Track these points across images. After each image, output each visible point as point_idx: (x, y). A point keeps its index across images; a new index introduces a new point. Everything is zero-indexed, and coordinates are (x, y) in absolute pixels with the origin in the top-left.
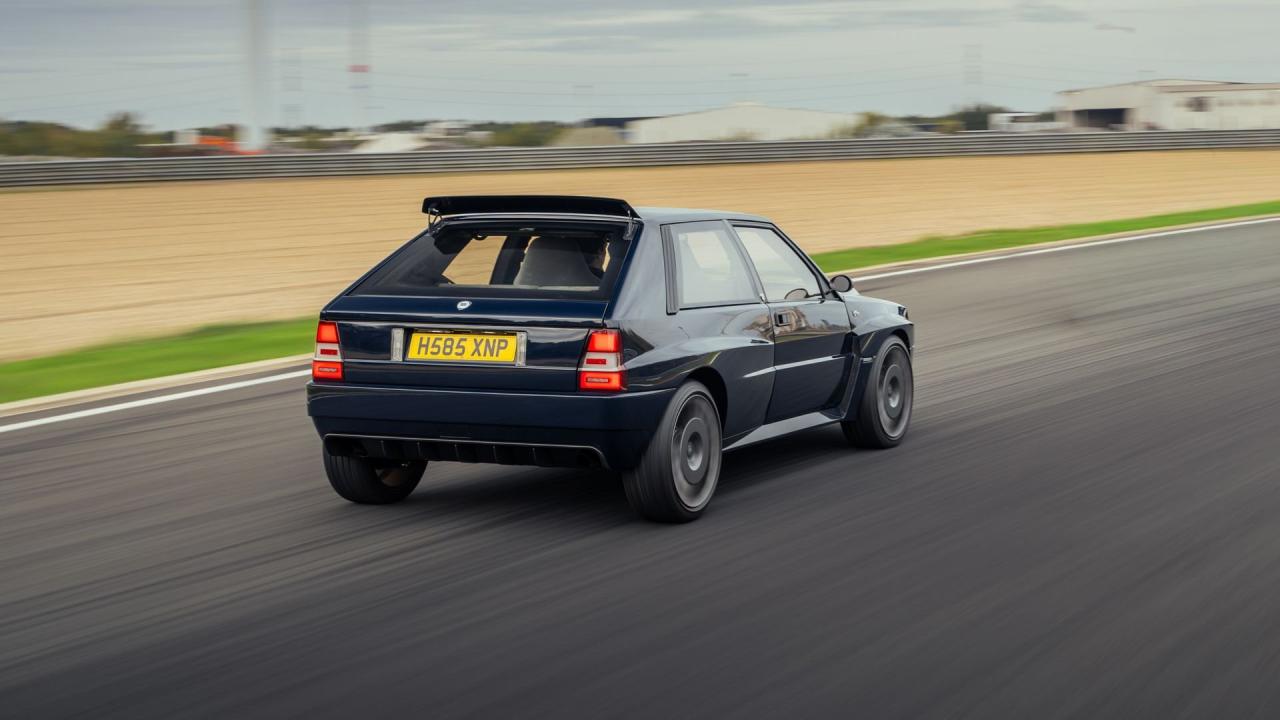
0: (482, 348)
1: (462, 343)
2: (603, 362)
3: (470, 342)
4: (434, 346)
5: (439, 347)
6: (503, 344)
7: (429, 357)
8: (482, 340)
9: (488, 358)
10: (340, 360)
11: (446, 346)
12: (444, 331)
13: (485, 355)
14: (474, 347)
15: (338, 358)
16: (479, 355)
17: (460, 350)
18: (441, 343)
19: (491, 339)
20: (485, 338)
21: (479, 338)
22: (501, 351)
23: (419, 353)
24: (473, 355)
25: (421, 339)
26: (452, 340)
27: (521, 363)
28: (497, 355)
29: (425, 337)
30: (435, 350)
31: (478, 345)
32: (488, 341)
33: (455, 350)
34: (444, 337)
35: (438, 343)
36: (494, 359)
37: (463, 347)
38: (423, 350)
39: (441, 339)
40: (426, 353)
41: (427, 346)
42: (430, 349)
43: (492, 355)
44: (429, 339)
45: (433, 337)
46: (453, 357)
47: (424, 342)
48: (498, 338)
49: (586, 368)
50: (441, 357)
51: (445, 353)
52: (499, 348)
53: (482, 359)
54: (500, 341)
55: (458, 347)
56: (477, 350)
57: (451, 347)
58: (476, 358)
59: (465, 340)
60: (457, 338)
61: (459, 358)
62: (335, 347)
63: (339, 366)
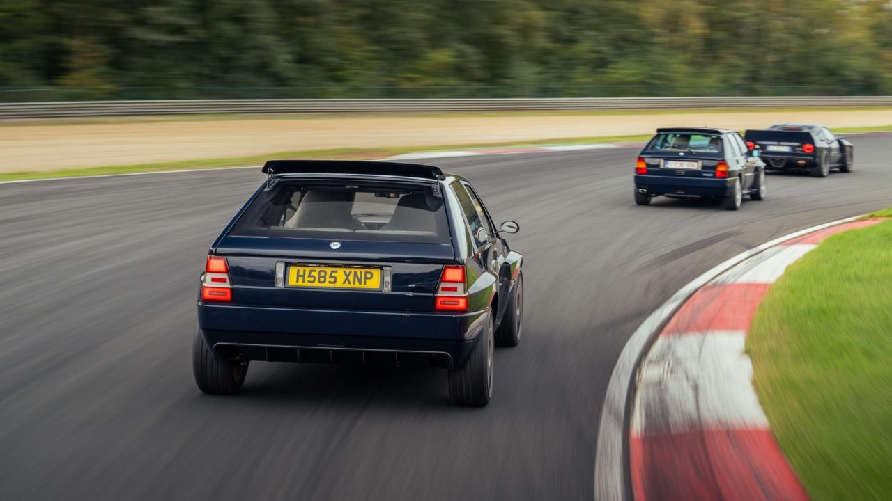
0: (351, 278)
1: (334, 274)
2: (455, 289)
3: (340, 274)
4: (309, 276)
5: (314, 277)
6: (368, 275)
7: (307, 284)
8: (350, 272)
9: (357, 285)
10: (229, 286)
11: (320, 276)
12: (319, 265)
13: (354, 283)
14: (344, 277)
15: (227, 285)
16: (350, 283)
17: (333, 280)
18: (316, 274)
19: (358, 271)
20: (353, 270)
21: (348, 270)
22: (367, 280)
23: (297, 281)
24: (344, 283)
25: (298, 271)
26: (325, 272)
27: (387, 289)
28: (365, 284)
29: (302, 269)
30: (312, 279)
31: (347, 276)
32: (355, 273)
33: (328, 280)
34: (318, 269)
35: (313, 274)
36: (362, 286)
37: (335, 278)
38: (301, 279)
39: (315, 271)
40: (304, 281)
41: (303, 276)
42: (307, 279)
43: (360, 283)
44: (305, 271)
45: (308, 270)
46: (327, 284)
47: (301, 273)
48: (364, 271)
49: (441, 294)
50: (316, 284)
51: (320, 282)
52: (366, 278)
53: (352, 286)
54: (366, 273)
55: (331, 277)
56: (347, 279)
57: (325, 277)
58: (347, 285)
59: (336, 272)
60: (329, 270)
61: (332, 285)
62: (225, 276)
63: (229, 292)
